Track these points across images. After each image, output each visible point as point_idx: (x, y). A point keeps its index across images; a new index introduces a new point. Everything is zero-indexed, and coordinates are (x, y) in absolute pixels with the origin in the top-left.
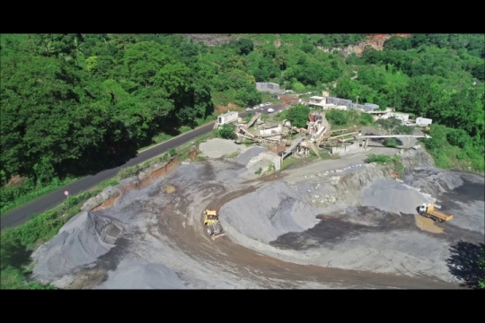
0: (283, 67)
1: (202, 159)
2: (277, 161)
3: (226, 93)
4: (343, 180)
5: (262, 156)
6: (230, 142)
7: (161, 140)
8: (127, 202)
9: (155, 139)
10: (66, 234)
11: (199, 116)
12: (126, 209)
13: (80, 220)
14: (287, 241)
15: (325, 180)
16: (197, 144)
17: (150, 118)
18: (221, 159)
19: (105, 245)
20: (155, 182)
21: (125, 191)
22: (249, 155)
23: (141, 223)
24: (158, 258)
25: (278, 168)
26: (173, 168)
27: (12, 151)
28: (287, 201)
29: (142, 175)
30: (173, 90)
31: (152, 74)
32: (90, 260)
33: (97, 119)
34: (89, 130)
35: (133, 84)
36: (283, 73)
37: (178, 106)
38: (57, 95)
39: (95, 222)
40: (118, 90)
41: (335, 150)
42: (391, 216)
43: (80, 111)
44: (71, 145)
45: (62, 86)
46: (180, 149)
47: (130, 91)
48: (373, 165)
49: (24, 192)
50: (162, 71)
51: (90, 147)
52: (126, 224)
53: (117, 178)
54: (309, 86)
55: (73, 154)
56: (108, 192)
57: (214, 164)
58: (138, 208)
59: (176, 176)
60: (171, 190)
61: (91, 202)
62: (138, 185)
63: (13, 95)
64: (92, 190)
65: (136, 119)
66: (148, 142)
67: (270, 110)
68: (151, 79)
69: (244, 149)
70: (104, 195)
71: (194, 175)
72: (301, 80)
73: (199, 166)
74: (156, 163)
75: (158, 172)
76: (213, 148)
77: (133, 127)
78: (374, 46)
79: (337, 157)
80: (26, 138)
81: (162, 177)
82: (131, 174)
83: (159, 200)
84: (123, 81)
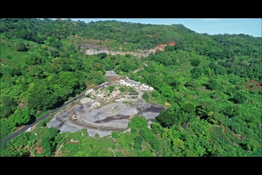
0: (118, 64)
1: (81, 104)
2: (99, 104)
3: (92, 81)
4: (115, 108)
5: (96, 103)
6: (89, 98)
7: (71, 99)
8: (63, 115)
9: (69, 99)
10: (52, 121)
11: (81, 90)
12: (63, 117)
13: (54, 119)
14: (97, 122)
15: (110, 108)
16: (80, 100)
17: (67, 94)
18: (86, 104)
19: (59, 123)
20: (69, 111)
21: (62, 113)
22: (94, 102)
23: (66, 119)
24: (69, 125)
25: (99, 106)
26: (73, 107)
27: (39, 106)
28: (99, 114)
29: (66, 109)
30: (73, 86)
31: (67, 82)
32: (58, 125)
33: (56, 98)
34: (54, 100)
35: (62, 85)
36: (117, 67)
37: (74, 89)
38: (47, 93)
39: (57, 119)
40: (58, 87)
41: (117, 100)
42: (124, 116)
43: (52, 96)
44: (51, 104)
45: (48, 91)
46: (75, 102)
47: (62, 87)
48: (124, 104)
49: (40, 114)
50: (70, 82)
51: (54, 104)
52: (63, 119)
53: (60, 110)
54: (125, 73)
55: (51, 106)
56: (59, 113)
57: (84, 105)
58: (65, 116)
59: (74, 109)
60: (72, 112)
61: (55, 115)
62: (65, 112)
63: (39, 94)
64: (55, 113)
65: (63, 95)
66: (67, 100)
67: (105, 86)
68: (67, 84)
69: (93, 100)
70: (58, 114)
71: (78, 108)
72: (122, 70)
73: (80, 106)
74: (69, 106)
75: (69, 108)
76: (84, 101)
77: (63, 97)
78: (160, 49)
79: (117, 102)
80: (42, 103)
81: (70, 110)
82: (63, 109)
83: (70, 115)
84: (60, 85)
